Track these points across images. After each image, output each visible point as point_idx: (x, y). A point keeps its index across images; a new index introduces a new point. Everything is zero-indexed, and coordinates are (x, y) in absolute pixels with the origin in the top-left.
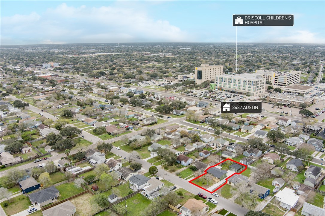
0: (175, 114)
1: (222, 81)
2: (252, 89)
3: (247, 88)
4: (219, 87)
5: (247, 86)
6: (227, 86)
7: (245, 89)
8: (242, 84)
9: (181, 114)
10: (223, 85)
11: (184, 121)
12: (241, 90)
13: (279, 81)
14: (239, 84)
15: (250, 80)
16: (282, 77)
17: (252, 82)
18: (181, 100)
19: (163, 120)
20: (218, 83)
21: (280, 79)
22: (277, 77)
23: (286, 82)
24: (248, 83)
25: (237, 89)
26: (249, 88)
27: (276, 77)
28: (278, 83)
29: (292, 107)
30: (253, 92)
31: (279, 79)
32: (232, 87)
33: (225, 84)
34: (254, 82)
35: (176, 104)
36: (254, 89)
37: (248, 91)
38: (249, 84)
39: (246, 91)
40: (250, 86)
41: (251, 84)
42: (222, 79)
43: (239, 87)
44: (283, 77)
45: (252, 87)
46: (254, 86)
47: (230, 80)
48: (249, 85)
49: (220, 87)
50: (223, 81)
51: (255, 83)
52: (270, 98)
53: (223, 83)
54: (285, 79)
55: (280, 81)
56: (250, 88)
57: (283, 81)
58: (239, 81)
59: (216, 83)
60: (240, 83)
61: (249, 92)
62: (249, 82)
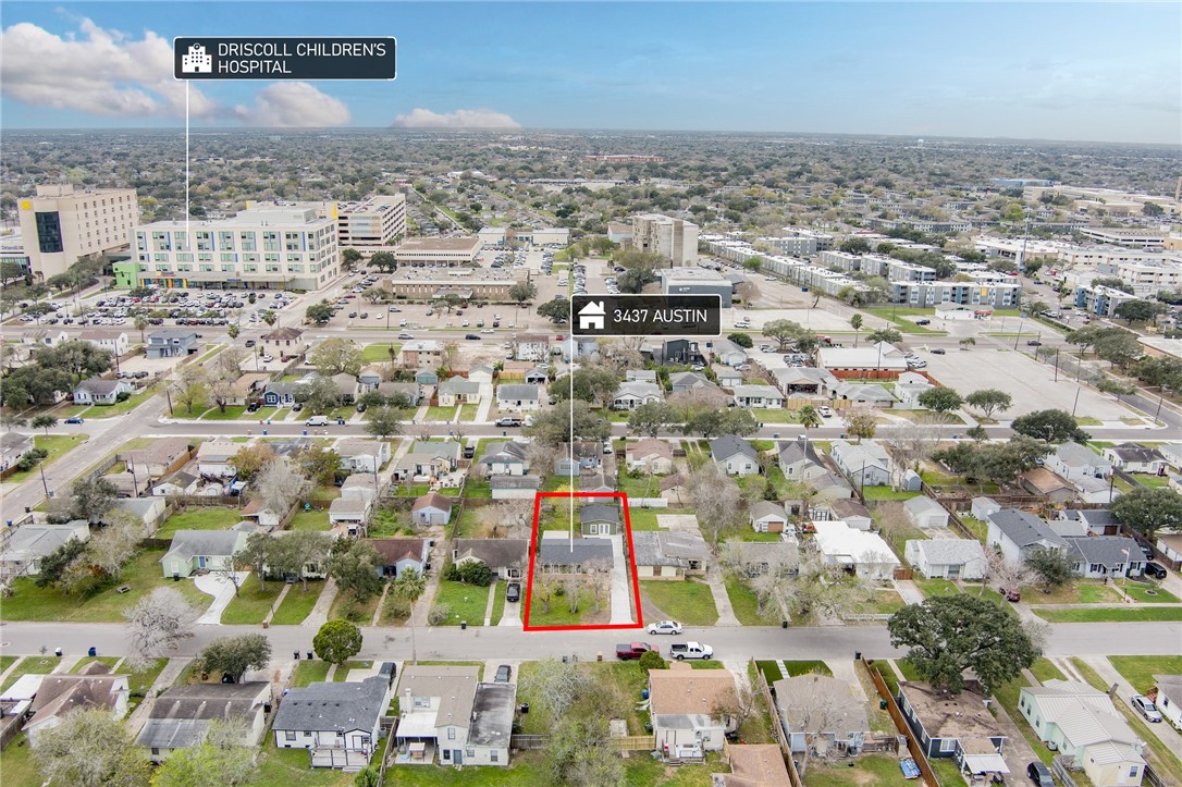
0: (89, 400)
1: (168, 247)
2: (306, 262)
3: (284, 265)
4: (159, 274)
5: (284, 253)
6: (196, 266)
7: (275, 269)
8: (261, 248)
9: (118, 397)
10: (173, 263)
11: (163, 420)
12: (262, 274)
13: (353, 232)
14: (248, 248)
15: (291, 231)
16: (365, 218)
17: (300, 236)
18: (49, 340)
19: (58, 437)
20: (152, 258)
21: (359, 224)
22: (345, 218)
23: (379, 232)
24: (284, 242)
25: (242, 273)
26: (291, 263)
27: (340, 218)
28: (353, 238)
29: (486, 304)
30: (314, 276)
31: (352, 225)
32: (218, 268)
33: (184, 260)
34: (310, 236)
35: (69, 356)
36: (313, 263)
37: (292, 275)
38: (289, 247)
39: (283, 274)
40: (295, 252)
41: (300, 246)
42: (165, 240)
43: (252, 263)
44: (368, 218)
45: (306, 255)
46: (312, 252)
47: (203, 240)
48: (290, 252)
49: (163, 274)
50: (173, 246)
51: (314, 241)
52: (394, 285)
53: (173, 254)
54: (377, 221)
55: (357, 232)
56: (297, 263)
57: (367, 232)
58: (246, 240)
59: (142, 258)
60: (252, 246)
61: (298, 276)
62: (288, 236)
